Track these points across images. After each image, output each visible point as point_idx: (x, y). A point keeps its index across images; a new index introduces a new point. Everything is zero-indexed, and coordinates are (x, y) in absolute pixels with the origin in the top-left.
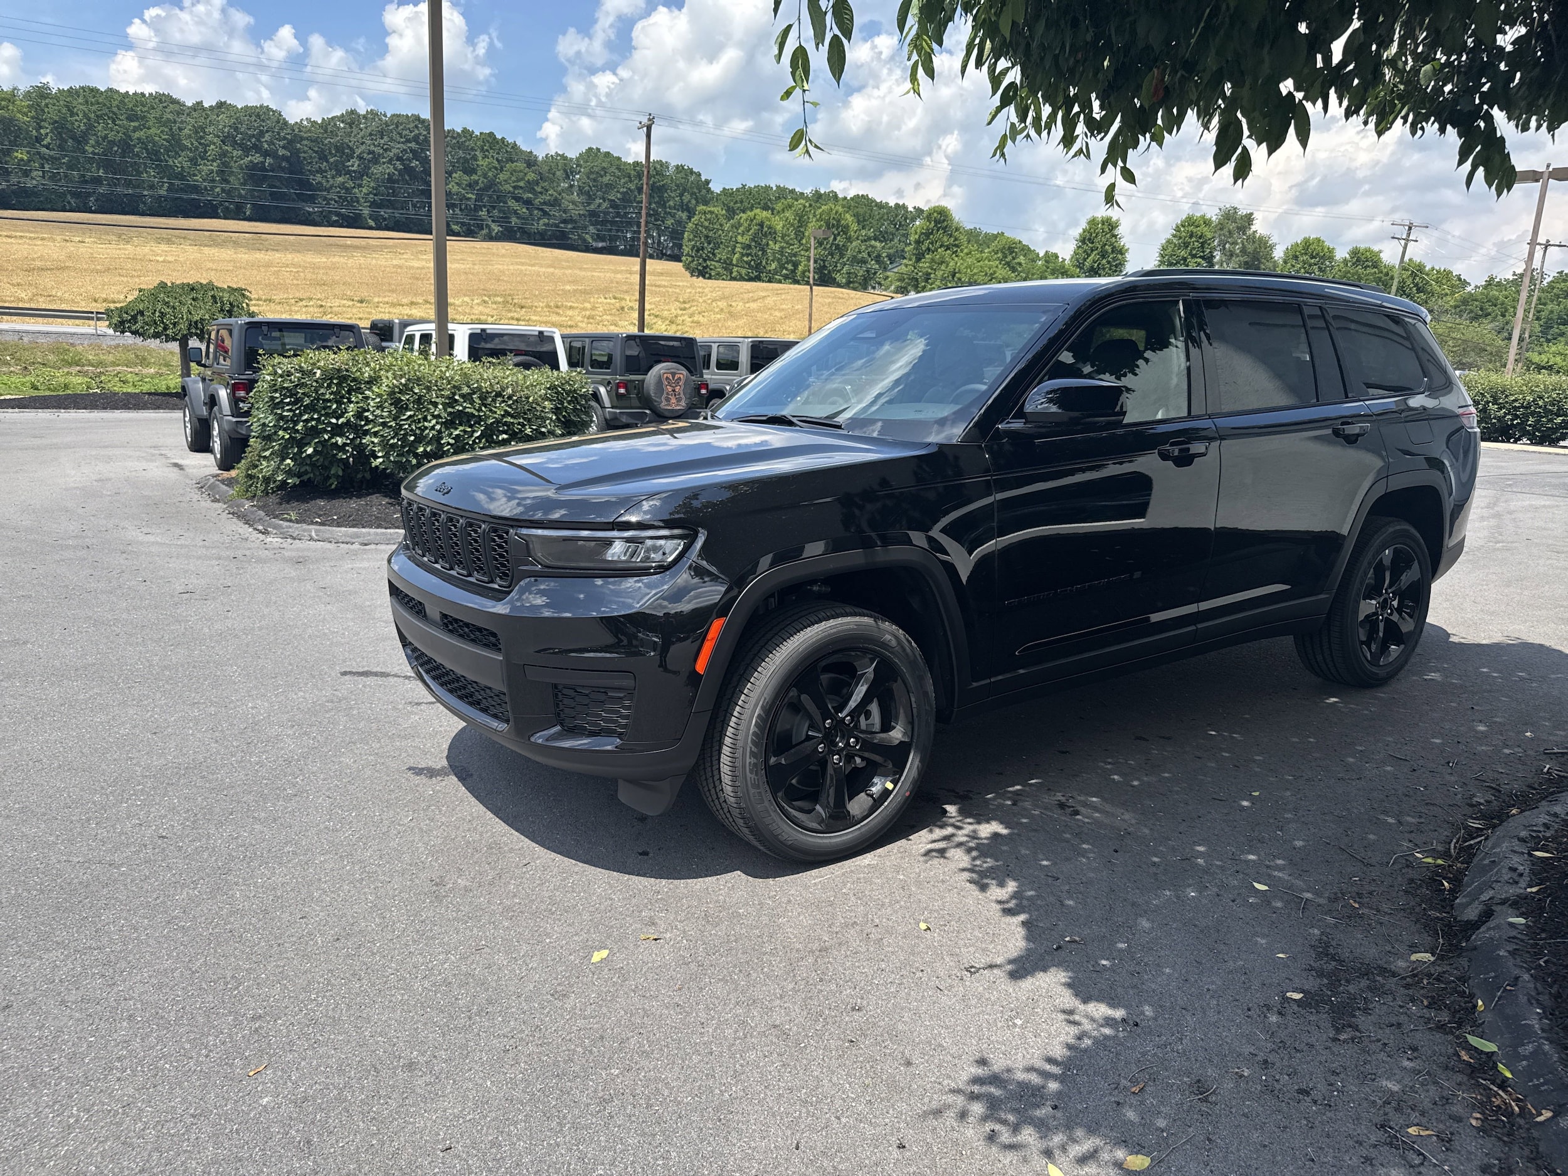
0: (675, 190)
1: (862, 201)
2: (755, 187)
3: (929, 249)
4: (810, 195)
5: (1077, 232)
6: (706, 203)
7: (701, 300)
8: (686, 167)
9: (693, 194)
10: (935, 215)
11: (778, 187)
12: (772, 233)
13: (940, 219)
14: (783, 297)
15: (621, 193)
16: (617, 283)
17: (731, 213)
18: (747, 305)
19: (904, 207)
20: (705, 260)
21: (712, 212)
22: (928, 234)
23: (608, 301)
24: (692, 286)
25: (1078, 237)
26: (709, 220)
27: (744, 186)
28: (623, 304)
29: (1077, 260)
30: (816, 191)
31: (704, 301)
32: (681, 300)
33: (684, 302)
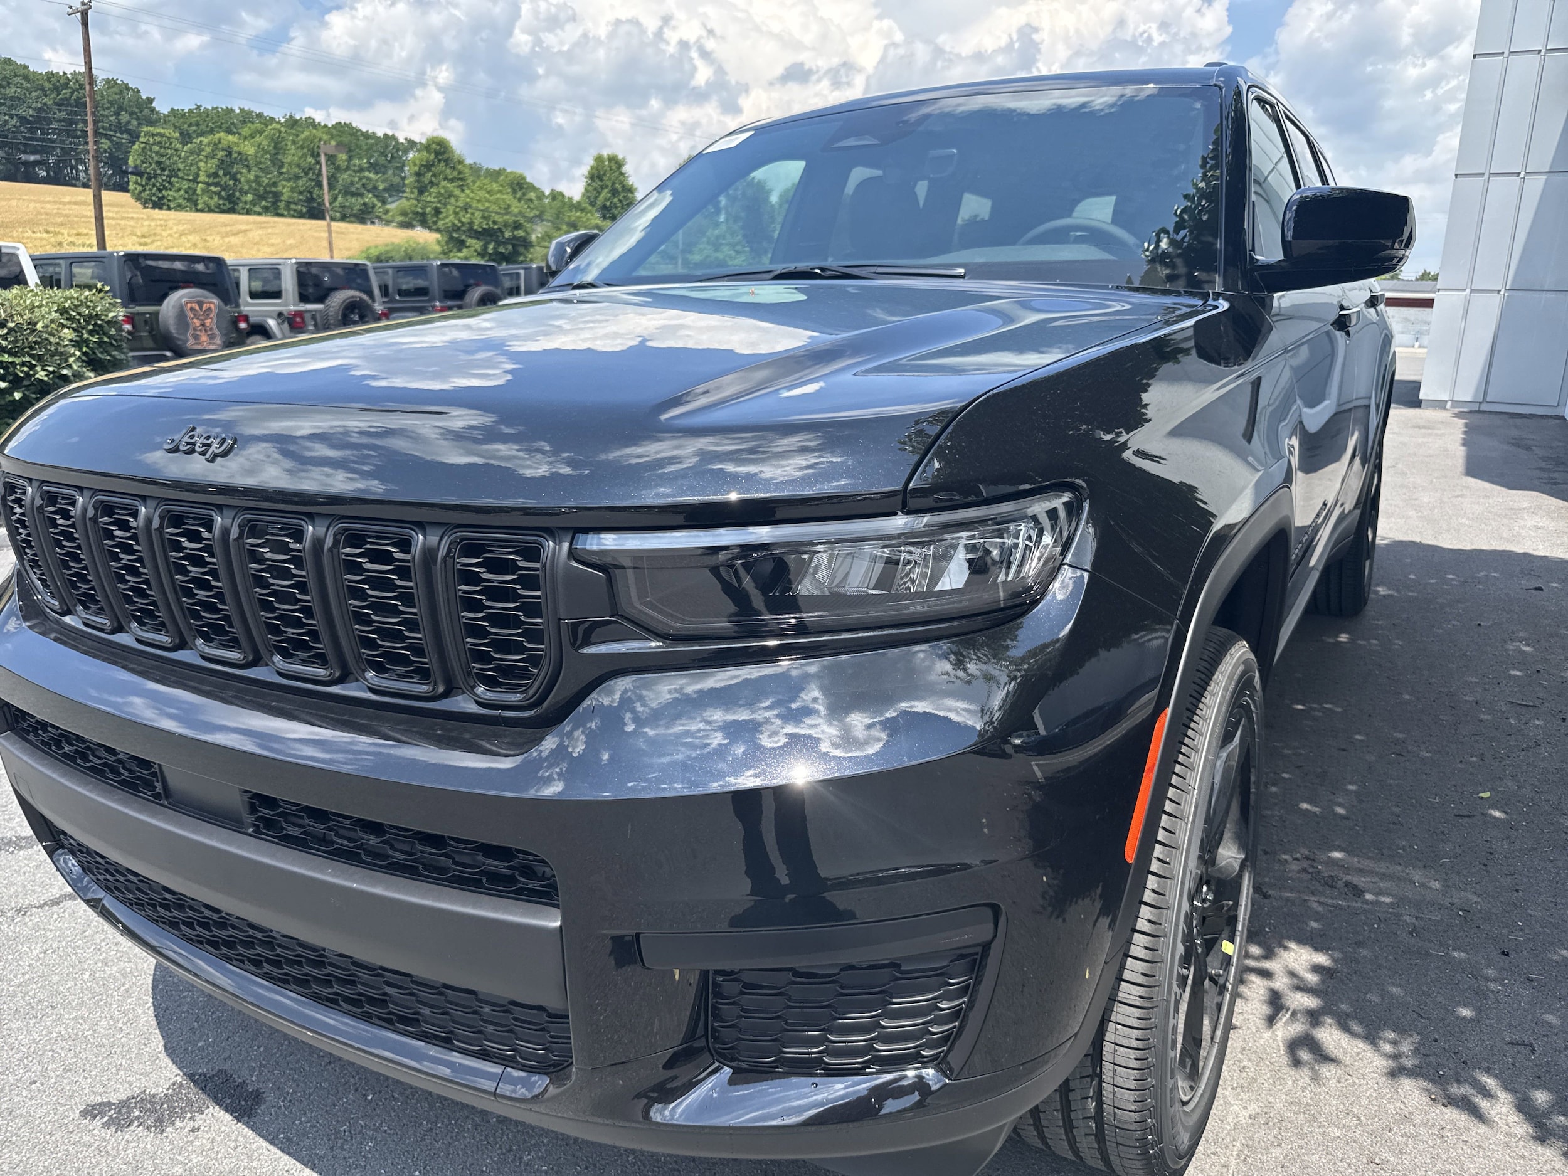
0: (108, 108)
1: (342, 129)
2: (213, 109)
3: (431, 183)
4: (283, 120)
5: (585, 170)
6: (151, 123)
7: (165, 234)
8: (119, 82)
9: (131, 114)
10: (434, 146)
11: (242, 110)
12: (243, 159)
13: (439, 150)
14: (270, 231)
15: (34, 109)
16: (47, 214)
17: (186, 138)
18: (227, 240)
19: (394, 138)
20: (160, 190)
21: (162, 135)
22: (428, 166)
23: (39, 235)
24: (149, 218)
25: (586, 173)
26: (160, 143)
27: (199, 107)
28: (60, 238)
29: (589, 197)
30: (291, 116)
31: (171, 235)
32: (139, 234)
33: (143, 236)
